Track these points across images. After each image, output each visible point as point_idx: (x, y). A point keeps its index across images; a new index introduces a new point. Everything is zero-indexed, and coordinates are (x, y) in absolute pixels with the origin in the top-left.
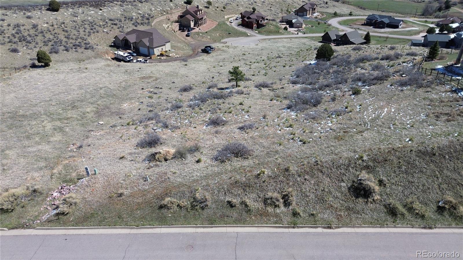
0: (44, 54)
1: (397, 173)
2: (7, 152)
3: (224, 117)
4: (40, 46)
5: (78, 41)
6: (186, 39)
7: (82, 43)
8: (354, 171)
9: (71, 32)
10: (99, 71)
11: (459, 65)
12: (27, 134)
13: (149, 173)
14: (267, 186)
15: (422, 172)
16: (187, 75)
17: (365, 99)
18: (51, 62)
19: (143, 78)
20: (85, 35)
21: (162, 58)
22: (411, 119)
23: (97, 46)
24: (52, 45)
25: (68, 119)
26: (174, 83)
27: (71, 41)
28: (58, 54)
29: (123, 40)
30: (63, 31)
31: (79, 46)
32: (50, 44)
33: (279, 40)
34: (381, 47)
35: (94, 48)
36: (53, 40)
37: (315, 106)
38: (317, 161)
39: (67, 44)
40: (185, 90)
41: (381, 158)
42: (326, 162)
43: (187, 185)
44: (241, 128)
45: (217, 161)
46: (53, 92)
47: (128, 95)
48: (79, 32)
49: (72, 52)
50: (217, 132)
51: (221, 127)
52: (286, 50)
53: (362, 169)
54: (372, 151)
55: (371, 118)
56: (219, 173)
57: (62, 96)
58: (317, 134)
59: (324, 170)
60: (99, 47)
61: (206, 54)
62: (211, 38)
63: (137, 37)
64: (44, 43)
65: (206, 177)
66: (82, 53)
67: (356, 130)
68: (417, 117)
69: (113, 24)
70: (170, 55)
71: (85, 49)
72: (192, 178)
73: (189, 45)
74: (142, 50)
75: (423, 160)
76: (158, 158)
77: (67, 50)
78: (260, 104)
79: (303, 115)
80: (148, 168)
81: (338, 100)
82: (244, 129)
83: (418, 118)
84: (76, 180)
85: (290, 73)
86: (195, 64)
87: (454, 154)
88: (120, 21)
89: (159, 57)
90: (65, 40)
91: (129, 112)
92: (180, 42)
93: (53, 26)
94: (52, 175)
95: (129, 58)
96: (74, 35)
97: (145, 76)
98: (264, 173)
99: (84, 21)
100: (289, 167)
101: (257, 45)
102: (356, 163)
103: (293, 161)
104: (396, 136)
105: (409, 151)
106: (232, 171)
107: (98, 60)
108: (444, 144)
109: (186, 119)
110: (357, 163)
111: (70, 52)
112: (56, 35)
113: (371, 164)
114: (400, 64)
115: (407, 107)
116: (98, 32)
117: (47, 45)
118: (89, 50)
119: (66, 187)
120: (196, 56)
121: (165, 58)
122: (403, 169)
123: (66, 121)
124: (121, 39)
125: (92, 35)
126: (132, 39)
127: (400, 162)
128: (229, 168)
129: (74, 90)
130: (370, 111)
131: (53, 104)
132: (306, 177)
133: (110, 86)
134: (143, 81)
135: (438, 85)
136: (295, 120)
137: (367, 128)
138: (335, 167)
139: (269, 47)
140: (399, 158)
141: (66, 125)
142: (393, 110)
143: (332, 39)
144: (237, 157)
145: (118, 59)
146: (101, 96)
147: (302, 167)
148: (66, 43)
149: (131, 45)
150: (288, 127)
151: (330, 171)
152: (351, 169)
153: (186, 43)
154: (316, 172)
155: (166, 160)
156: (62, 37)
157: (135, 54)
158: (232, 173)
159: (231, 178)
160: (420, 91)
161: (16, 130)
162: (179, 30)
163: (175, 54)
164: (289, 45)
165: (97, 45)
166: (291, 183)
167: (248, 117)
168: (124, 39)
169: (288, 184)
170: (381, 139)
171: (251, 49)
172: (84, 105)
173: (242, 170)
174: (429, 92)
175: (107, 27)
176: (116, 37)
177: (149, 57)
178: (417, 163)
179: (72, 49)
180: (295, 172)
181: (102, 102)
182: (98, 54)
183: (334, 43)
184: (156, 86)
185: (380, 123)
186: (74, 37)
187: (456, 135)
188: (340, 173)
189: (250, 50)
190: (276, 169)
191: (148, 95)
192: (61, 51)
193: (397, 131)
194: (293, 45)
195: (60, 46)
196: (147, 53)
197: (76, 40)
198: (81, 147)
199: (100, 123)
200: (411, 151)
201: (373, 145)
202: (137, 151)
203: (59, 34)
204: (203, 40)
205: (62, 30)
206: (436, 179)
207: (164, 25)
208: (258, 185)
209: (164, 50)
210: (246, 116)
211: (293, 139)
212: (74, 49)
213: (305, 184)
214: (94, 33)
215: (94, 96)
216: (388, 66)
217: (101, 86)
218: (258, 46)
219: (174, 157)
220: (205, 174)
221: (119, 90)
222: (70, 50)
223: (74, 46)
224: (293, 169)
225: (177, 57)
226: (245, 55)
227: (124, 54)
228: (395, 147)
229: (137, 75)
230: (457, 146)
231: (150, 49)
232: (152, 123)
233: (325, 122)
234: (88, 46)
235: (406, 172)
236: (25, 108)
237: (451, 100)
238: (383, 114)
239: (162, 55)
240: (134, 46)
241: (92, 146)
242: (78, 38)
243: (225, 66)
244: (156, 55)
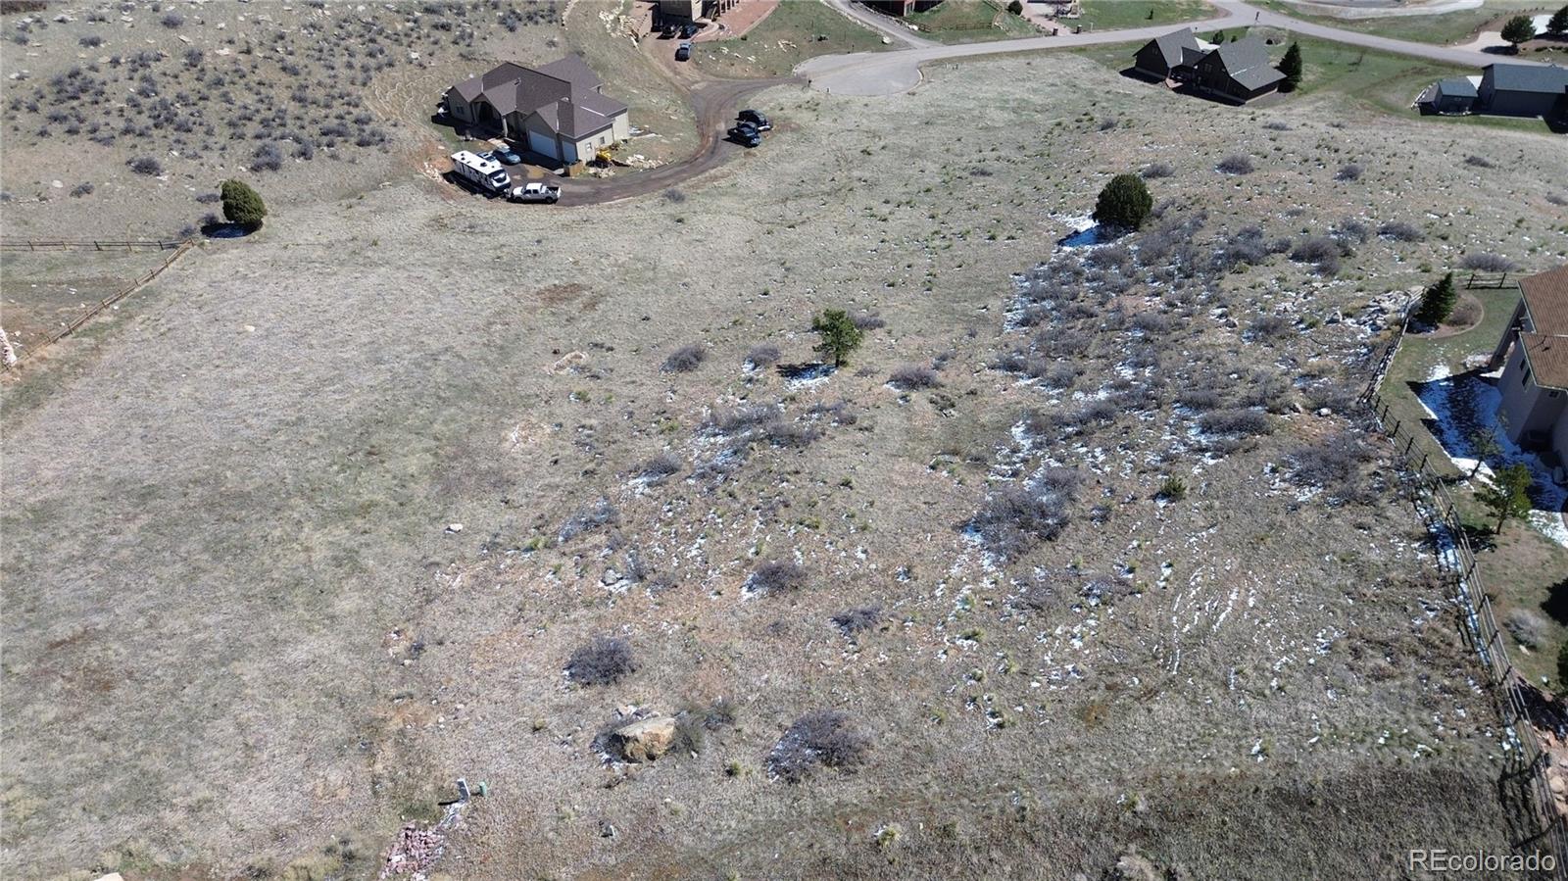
0: (244, 193)
1: (1216, 850)
2: (236, 667)
3: (798, 550)
4: (222, 141)
5: (335, 111)
6: (677, 73)
7: (347, 117)
8: (1111, 841)
9: (309, 73)
10: (417, 255)
11: (1498, 374)
12: (268, 583)
13: (613, 804)
14: (898, 874)
15: (1274, 850)
16: (686, 280)
17: (1189, 528)
18: (265, 213)
19: (556, 295)
20: (353, 83)
21: (604, 173)
22: (1286, 652)
23: (393, 129)
24: (258, 137)
25: (365, 510)
26: (647, 319)
27: (314, 112)
28: (280, 172)
29: (474, 102)
30: (284, 69)
31: (340, 134)
32: (252, 128)
33: (990, 65)
35: (387, 138)
36: (258, 111)
37: (1050, 539)
38: (1024, 809)
39: (303, 128)
40: (686, 362)
41: (1179, 809)
42: (1045, 812)
43: (706, 862)
44: (844, 622)
45: (777, 773)
46: (298, 377)
47: (516, 383)
48: (333, 68)
49: (322, 162)
50: (777, 628)
51: (791, 596)
52: (1011, 124)
53: (1130, 838)
54: (1161, 782)
55: (1187, 627)
56: (784, 824)
57: (329, 396)
58: (1038, 685)
59: (1038, 835)
60: (402, 132)
61: (741, 150)
62: (758, 62)
64: (232, 131)
65: (751, 836)
66: (353, 161)
67: (1140, 681)
68: (1305, 645)
69: (436, 27)
70: (628, 162)
71: (360, 144)
72: (720, 838)
73: (689, 98)
74: (539, 141)
75: (1284, 816)
76: (632, 753)
77: (304, 154)
78: (901, 488)
79: (1012, 582)
80: (609, 787)
81: (1117, 517)
82: (851, 630)
83: (1307, 649)
84: (436, 807)
85: (1006, 277)
86: (707, 212)
87: (1362, 804)
88: (458, 14)
89: (592, 170)
90: (293, 108)
91: (528, 474)
92: (654, 88)
93: (248, 52)
94: (374, 783)
95: (499, 181)
96: (319, 84)
97: (557, 282)
98: (892, 840)
99: (345, 21)
100: (953, 825)
101: (914, 94)
102: (1117, 818)
103: (965, 801)
104: (1232, 728)
105: (1252, 790)
106: (815, 819)
107: (404, 192)
108: (1342, 773)
109: (693, 537)
110: (1121, 819)
111: (314, 162)
112: (263, 90)
113: (1154, 824)
115: (1292, 591)
116: (391, 65)
117: (241, 137)
118: (373, 150)
119: (417, 833)
120: (711, 163)
121: (611, 173)
122: (1231, 842)
123: (359, 522)
125: (376, 81)
126: (504, 101)
127: (1224, 823)
128: (808, 806)
129: (357, 365)
130: (1191, 596)
131: (313, 440)
132: (995, 854)
133: (458, 343)
134: (553, 314)
135: (1395, 500)
136: (990, 603)
137: (1170, 676)
138: (1065, 827)
139: (953, 102)
140: (1224, 811)
141: (362, 539)
142: (1251, 602)
143: (1171, 66)
144: (829, 765)
145: (464, 180)
146: (439, 398)
147: (985, 823)
148: (299, 123)
149: (501, 121)
150: (967, 638)
151: (1052, 838)
152: (1102, 835)
153: (678, 90)
154: (1017, 842)
155: (652, 758)
156: (282, 98)
157: (516, 158)
158: (814, 827)
159: (811, 846)
160: (1343, 518)
161: (235, 565)
162: (654, 30)
163: (642, 157)
164: (1019, 92)
165: (395, 125)
166: (956, 869)
167: (863, 556)
168: (481, 100)
169: (949, 870)
170: (1195, 736)
171: (892, 117)
172: (397, 440)
173: (838, 818)
174: (1365, 529)
175: (419, 38)
177: (561, 171)
178: (1268, 826)
179: (319, 146)
180: (966, 840)
181: (445, 423)
182: (401, 164)
184: (593, 341)
185: (1205, 660)
186: (320, 94)
187: (1382, 741)
188: (1077, 845)
189: (889, 126)
190: (921, 827)
191: (576, 389)
192: (286, 160)
193: (1242, 702)
194: (1035, 91)
195: (282, 138)
196: (553, 153)
197: (327, 106)
198: (418, 648)
199: (452, 527)
200: (1257, 790)
201: (1168, 759)
202: (573, 697)
203: (271, 87)
204: (732, 71)
205: (279, 65)
206: (1305, 872)
207: (601, 16)
208: (877, 871)
210: (860, 548)
211: (974, 700)
212: (325, 148)
213: (989, 871)
214: (379, 68)
215: (420, 396)
216: (1301, 321)
217: (434, 345)
218: (916, 98)
219: (673, 749)
220: (749, 825)
221: (488, 363)
222: (315, 151)
223: (324, 134)
224: (965, 829)
225: (651, 169)
226: (869, 154)
228: (1221, 773)
229: (537, 280)
230: (1374, 781)
232: (597, 547)
233: (1065, 629)
234: (368, 128)
235: (1237, 852)
236: (237, 458)
237: (1411, 577)
238: (1223, 615)
240: (513, 123)
241: (448, 643)
242: (333, 97)
243: (803, 223)
244: (584, 162)
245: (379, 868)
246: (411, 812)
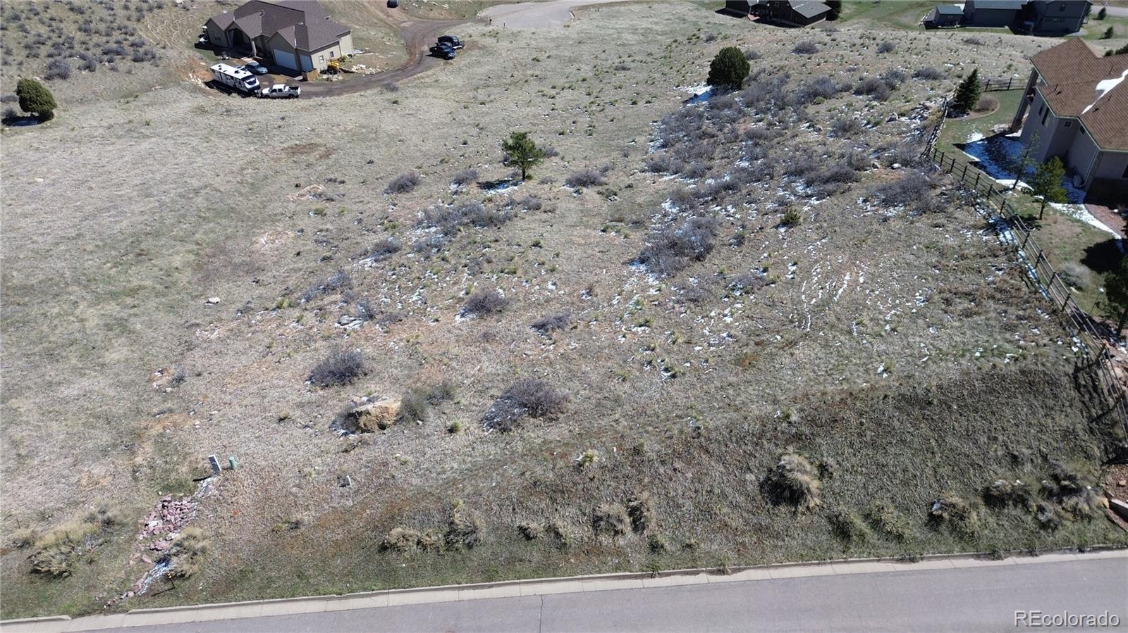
0: (36, 89)
1: (857, 446)
2: (14, 403)
3: (501, 288)
4: (19, 59)
5: (114, 39)
6: (389, 16)
7: (124, 42)
8: (772, 446)
9: (93, 12)
10: (182, 130)
11: (1018, 134)
12: (46, 345)
13: (348, 463)
14: (598, 488)
15: (903, 441)
16: (400, 138)
17: (806, 241)
18: (55, 106)
19: (295, 151)
20: (129, 19)
21: (335, 78)
22: (894, 307)
23: (163, 51)
24: (50, 56)
25: (133, 292)
26: (371, 162)
27: (96, 38)
28: (69, 80)
29: (228, 30)
30: (72, 9)
31: (118, 53)
32: (44, 50)
33: (622, 8)
34: (862, 41)
35: (157, 56)
36: (50, 38)
37: (699, 260)
38: (699, 428)
39: (88, 49)
40: (403, 186)
41: (825, 417)
42: (717, 429)
43: (433, 495)
44: (541, 327)
45: (492, 427)
46: (79, 209)
47: (265, 207)
48: (112, 9)
49: (104, 73)
50: (487, 337)
51: (495, 317)
52: (639, 43)
53: (787, 442)
54: (808, 399)
55: (814, 300)
56: (499, 461)
57: (105, 219)
58: (701, 348)
59: (712, 447)
60: (170, 53)
61: (441, 61)
62: (451, 9)
63: (265, 23)
64: (28, 52)
65: (472, 472)
66: (129, 72)
67: (782, 337)
68: (908, 301)
70: (353, 70)
71: (135, 60)
72: (444, 476)
73: (398, 31)
74: (281, 56)
75: (908, 415)
76: (365, 425)
77: (89, 68)
78: (579, 245)
79: (673, 289)
80: (346, 451)
81: (749, 242)
82: (547, 331)
83: (910, 304)
84: (191, 483)
85: (648, 125)
86: (417, 97)
87: (969, 401)
89: (325, 77)
90: (79, 36)
91: (275, 263)
92: (373, 25)
94: (135, 472)
95: (250, 83)
96: (101, 20)
97: (297, 142)
98: (591, 461)
100: (642, 445)
101: (568, 26)
102: (776, 429)
103: (650, 428)
104: (860, 359)
105: (881, 398)
106: (525, 455)
107: (173, 92)
108: (950, 379)
109: (413, 290)
110: (779, 428)
111: (98, 73)
112: (54, 24)
113: (806, 430)
114: (894, 119)
115: (891, 270)
116: (160, 7)
117: (36, 56)
118: (146, 64)
119: (172, 503)
120: (419, 70)
121: (340, 78)
122: (869, 438)
123: (129, 301)
124: (224, 29)
125: (148, 19)
126: (252, 27)
127: (862, 424)
128: (519, 446)
129: (130, 198)
130: (814, 281)
131: (90, 248)
132: (678, 465)
133: (217, 182)
134: (295, 162)
135: (960, 207)
136: (657, 303)
137: (804, 331)
138: (734, 439)
139: (598, 31)
140: (861, 415)
141: (132, 311)
142: (861, 280)
143: (751, 5)
144: (535, 417)
145: (222, 85)
146: (200, 217)
147: (668, 442)
148: (84, 46)
149: (250, 44)
150: (640, 326)
151: (724, 449)
152: (765, 442)
153: (390, 27)
154: (696, 454)
155: (382, 427)
156: (70, 29)
157: (264, 70)
158: (525, 460)
159: (523, 474)
160: (923, 223)
161: (18, 334)
163: (364, 66)
164: (645, 24)
165: (164, 48)
166: (646, 480)
167: (553, 287)
168: (232, 27)
169: (640, 481)
170: (831, 366)
171: (553, 39)
172: (163, 246)
173: (545, 452)
174: (940, 227)
176: (210, 23)
177: (301, 78)
178: (896, 423)
179: (101, 62)
180: (653, 455)
181: (205, 233)
182: (169, 74)
183: (755, 16)
184: (328, 177)
185: (832, 319)
186: (102, 27)
187: (978, 354)
188: (745, 452)
189: (551, 45)
190: (615, 450)
191: (314, 207)
192: (74, 72)
193: (865, 342)
194: (656, 23)
195: (71, 56)
196: (294, 66)
197: (108, 35)
198: (180, 379)
199: (211, 300)
200: (886, 396)
201: (812, 383)
202: (314, 397)
203: (61, 21)
204: (431, 14)
205: (67, 7)
206: (929, 455)
208: (580, 487)
209: (337, 56)
210: (550, 283)
211: (650, 363)
212: (107, 64)
213: (674, 479)
214: (150, 10)
215: (184, 216)
216: (868, 123)
217: (195, 183)
218: (570, 29)
219: (400, 419)
220: (469, 465)
221: (241, 194)
222: (98, 66)
223: (105, 53)
224: (651, 447)
225: (371, 74)
226: (538, 61)
227: (236, 72)
228: (855, 389)
229: (279, 142)
230: (976, 383)
231: (302, 54)
232: (335, 303)
233: (718, 311)
234: (141, 50)
235: (874, 445)
236: (24, 263)
237: (982, 252)
238: (841, 290)
239: (331, 70)
240: (260, 45)
241: (205, 374)
242: (113, 29)
243: (491, 101)
244: (319, 71)
245: (137, 532)
246: (168, 488)
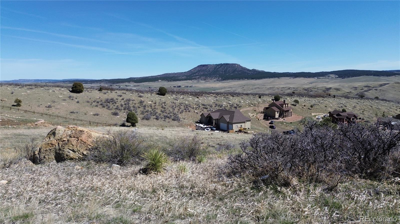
5: (170, 115)
7: (173, 116)
9: (168, 109)
20: (178, 112)
27: (164, 114)
29: (207, 117)
31: (169, 118)
35: (181, 120)
36: (151, 111)
48: (174, 109)
63: (220, 115)
71: (173, 120)
74: (223, 125)
77: (157, 119)
118: (176, 122)
126: (215, 116)
148: (159, 115)
149: (213, 121)
156: (158, 111)
162: (263, 119)
165: (184, 119)
176: (202, 115)
177: (227, 132)
182: (182, 125)
186: (168, 112)
192: (152, 119)
195: (153, 116)
196: (226, 129)
205: (161, 106)
207: (249, 114)
209: (243, 127)
212: (163, 119)
214: (186, 112)
222: (160, 119)
227: (204, 126)
234: (177, 118)
239: (240, 131)
240: (216, 123)
244: (235, 131)
